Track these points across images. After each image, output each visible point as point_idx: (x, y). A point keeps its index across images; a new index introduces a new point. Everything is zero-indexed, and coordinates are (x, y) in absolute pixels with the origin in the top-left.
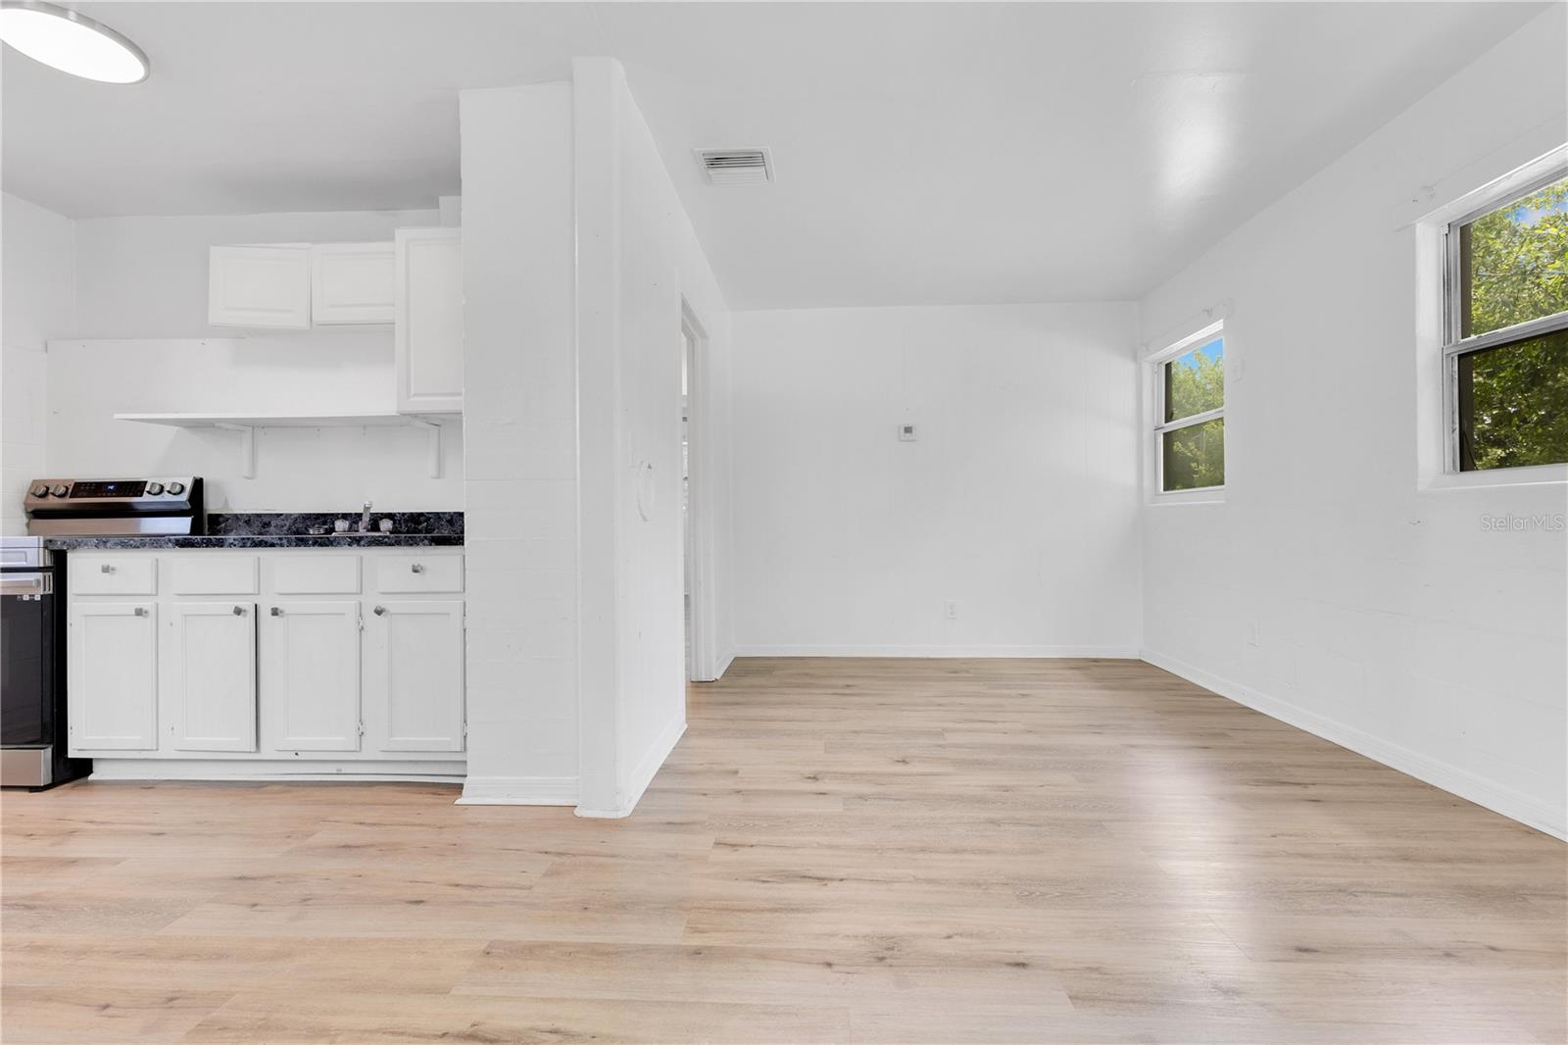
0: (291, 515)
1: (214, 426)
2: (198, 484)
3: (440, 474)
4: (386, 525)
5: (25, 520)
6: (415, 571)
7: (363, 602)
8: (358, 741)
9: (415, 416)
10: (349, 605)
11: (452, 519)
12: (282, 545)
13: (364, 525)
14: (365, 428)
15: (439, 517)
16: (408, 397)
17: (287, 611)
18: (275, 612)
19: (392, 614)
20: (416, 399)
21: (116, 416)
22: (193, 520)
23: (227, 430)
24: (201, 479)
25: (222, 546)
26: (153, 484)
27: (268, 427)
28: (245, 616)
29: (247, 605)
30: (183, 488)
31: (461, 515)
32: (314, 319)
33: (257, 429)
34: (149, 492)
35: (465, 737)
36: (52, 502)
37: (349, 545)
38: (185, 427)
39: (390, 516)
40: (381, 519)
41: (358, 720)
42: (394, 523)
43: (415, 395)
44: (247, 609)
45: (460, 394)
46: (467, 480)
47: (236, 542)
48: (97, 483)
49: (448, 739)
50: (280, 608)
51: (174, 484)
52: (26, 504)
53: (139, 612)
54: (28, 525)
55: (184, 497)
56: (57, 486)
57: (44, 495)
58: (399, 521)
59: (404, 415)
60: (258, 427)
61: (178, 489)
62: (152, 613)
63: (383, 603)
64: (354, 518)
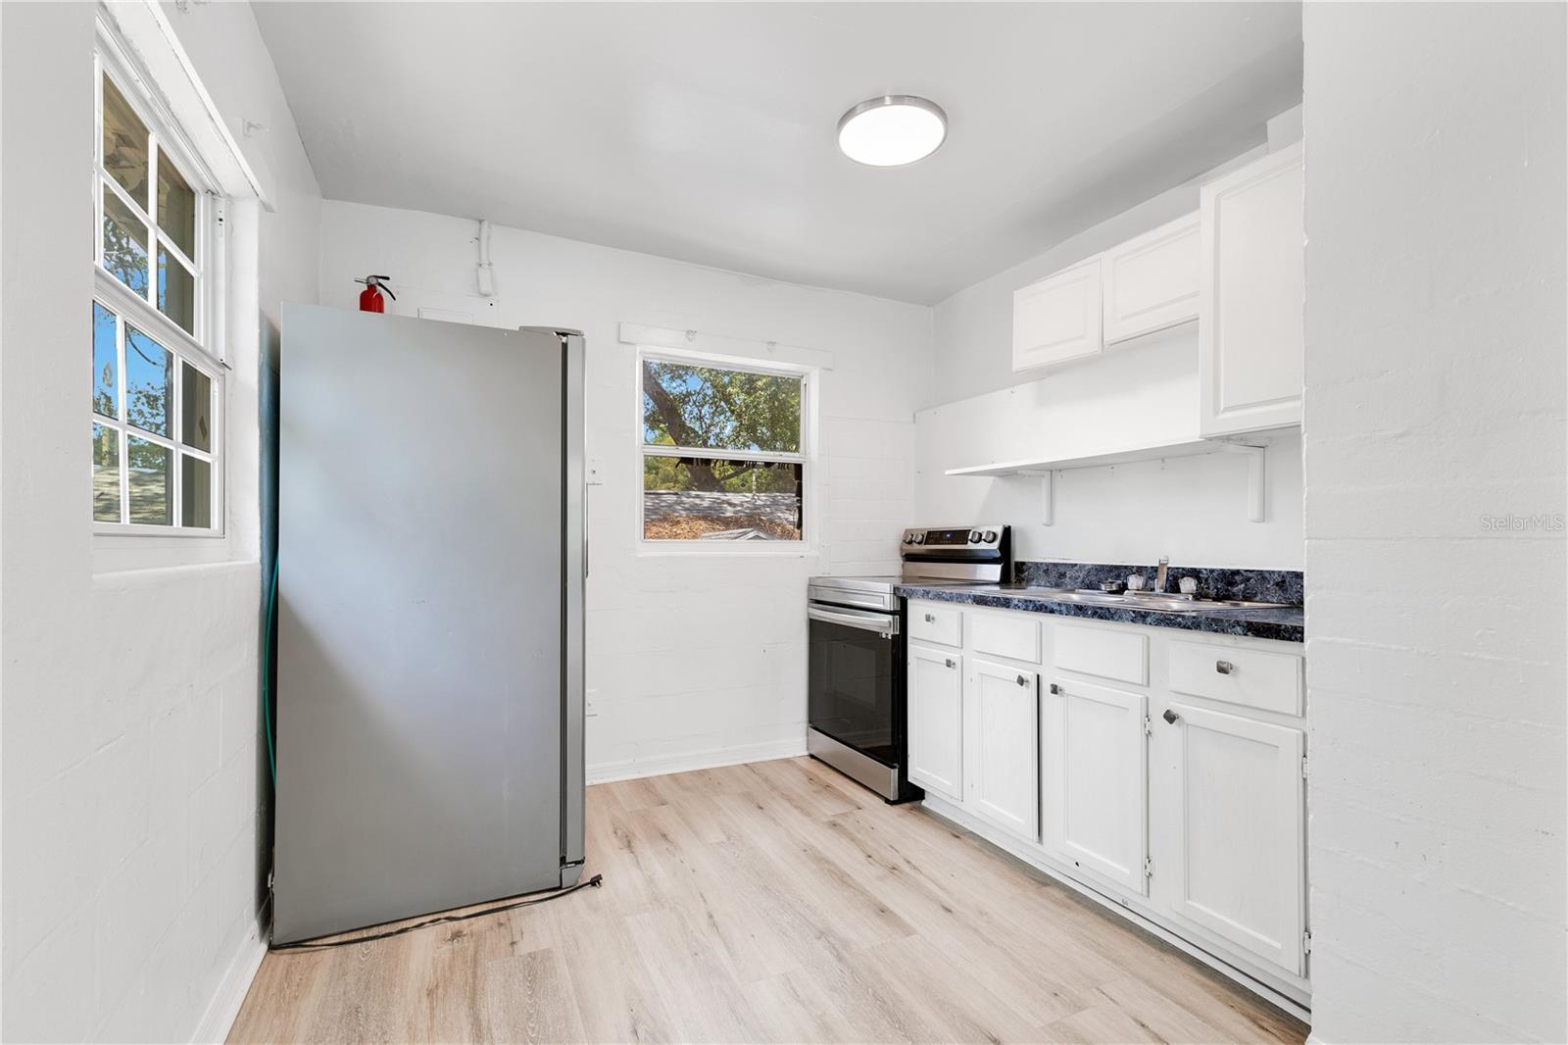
0: (1084, 565)
1: (1016, 474)
2: (1007, 531)
3: (1264, 515)
4: (1188, 585)
5: (901, 562)
6: (1222, 670)
7: (1150, 697)
8: (1145, 884)
9: (1227, 438)
10: (1134, 699)
11: (1284, 582)
12: (1061, 613)
13: (1160, 584)
14: (1163, 460)
15: (1264, 578)
16: (1216, 412)
17: (1067, 690)
18: (1055, 690)
19: (1187, 725)
20: (1229, 415)
21: (947, 472)
22: (1003, 568)
23: (1029, 476)
24: (1010, 527)
25: (1008, 607)
26: (974, 533)
27: (1065, 469)
28: (1027, 687)
29: (1029, 675)
30: (995, 535)
31: (1299, 576)
32: (1105, 340)
33: (1054, 472)
34: (971, 541)
35: (1307, 956)
36: (916, 548)
37: (1132, 621)
38: (999, 476)
39: (1194, 573)
40: (1183, 576)
41: (1145, 856)
42: (1200, 582)
43: (1227, 409)
44: (1030, 679)
45: (1298, 397)
46: (1308, 539)
47: (1020, 604)
48: (940, 532)
49: (1278, 946)
50: (1060, 685)
51: (988, 532)
52: (901, 549)
53: (949, 664)
54: (903, 565)
55: (995, 545)
56: (917, 535)
57: (910, 543)
58: (1206, 580)
59: (1210, 439)
60: (1056, 470)
61: (991, 537)
62: (958, 664)
63: (1176, 708)
64: (1149, 573)
